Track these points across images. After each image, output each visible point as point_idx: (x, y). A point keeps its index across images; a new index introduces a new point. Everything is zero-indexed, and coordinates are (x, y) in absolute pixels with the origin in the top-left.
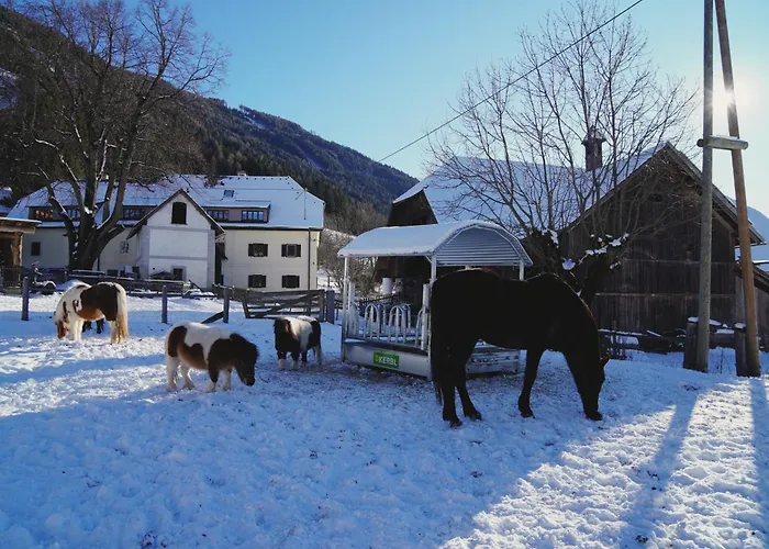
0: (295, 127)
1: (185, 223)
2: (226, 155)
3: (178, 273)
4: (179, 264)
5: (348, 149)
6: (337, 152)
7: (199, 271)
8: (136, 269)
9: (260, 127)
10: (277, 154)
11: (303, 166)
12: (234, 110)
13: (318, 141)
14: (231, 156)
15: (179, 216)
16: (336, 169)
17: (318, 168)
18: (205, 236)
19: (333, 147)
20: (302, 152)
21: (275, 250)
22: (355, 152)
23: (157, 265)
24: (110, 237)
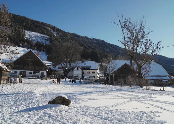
0: (104, 41)
1: (78, 70)
2: (88, 50)
3: (78, 76)
4: (78, 75)
5: (116, 45)
6: (113, 46)
7: (80, 76)
8: (72, 76)
9: (96, 42)
10: (100, 47)
11: (105, 50)
12: (91, 39)
13: (109, 44)
14: (89, 50)
15: (78, 69)
16: (113, 50)
17: (109, 50)
18: (81, 71)
19: (112, 45)
20: (105, 47)
21: (91, 73)
22: (117, 46)
23: (75, 75)
24: (69, 72)
